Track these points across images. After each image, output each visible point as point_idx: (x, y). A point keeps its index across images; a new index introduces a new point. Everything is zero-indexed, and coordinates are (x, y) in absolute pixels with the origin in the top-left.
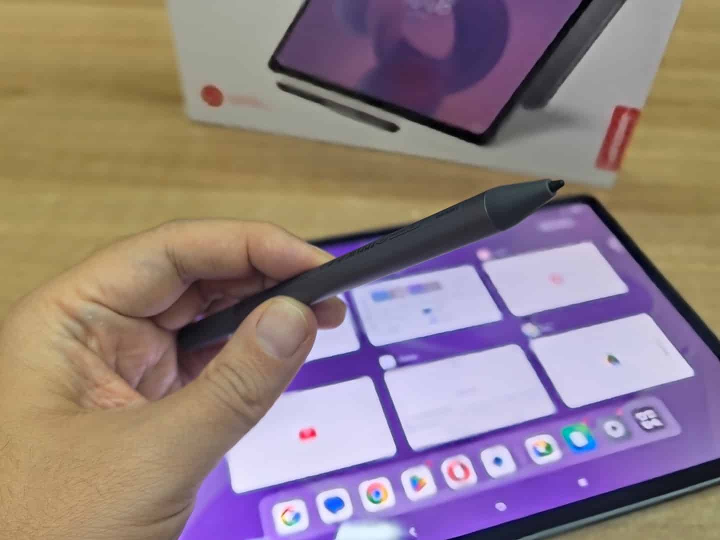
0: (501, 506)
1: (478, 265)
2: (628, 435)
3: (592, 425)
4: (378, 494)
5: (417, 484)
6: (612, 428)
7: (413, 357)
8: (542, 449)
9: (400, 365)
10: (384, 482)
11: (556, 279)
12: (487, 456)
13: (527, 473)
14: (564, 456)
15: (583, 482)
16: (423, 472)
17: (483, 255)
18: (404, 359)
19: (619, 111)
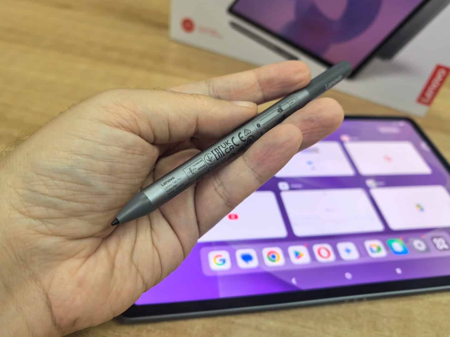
0: (348, 276)
1: (342, 143)
2: (428, 250)
3: (406, 241)
4: (274, 257)
5: (298, 255)
6: (418, 244)
7: (299, 186)
8: (375, 249)
9: (291, 189)
10: (278, 250)
11: (388, 159)
12: (342, 246)
13: (365, 260)
14: (388, 255)
15: (399, 271)
16: (302, 249)
17: (345, 138)
18: (294, 186)
19: (439, 68)
